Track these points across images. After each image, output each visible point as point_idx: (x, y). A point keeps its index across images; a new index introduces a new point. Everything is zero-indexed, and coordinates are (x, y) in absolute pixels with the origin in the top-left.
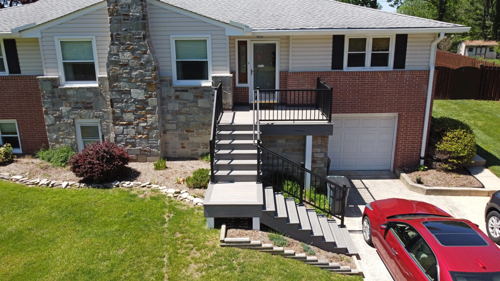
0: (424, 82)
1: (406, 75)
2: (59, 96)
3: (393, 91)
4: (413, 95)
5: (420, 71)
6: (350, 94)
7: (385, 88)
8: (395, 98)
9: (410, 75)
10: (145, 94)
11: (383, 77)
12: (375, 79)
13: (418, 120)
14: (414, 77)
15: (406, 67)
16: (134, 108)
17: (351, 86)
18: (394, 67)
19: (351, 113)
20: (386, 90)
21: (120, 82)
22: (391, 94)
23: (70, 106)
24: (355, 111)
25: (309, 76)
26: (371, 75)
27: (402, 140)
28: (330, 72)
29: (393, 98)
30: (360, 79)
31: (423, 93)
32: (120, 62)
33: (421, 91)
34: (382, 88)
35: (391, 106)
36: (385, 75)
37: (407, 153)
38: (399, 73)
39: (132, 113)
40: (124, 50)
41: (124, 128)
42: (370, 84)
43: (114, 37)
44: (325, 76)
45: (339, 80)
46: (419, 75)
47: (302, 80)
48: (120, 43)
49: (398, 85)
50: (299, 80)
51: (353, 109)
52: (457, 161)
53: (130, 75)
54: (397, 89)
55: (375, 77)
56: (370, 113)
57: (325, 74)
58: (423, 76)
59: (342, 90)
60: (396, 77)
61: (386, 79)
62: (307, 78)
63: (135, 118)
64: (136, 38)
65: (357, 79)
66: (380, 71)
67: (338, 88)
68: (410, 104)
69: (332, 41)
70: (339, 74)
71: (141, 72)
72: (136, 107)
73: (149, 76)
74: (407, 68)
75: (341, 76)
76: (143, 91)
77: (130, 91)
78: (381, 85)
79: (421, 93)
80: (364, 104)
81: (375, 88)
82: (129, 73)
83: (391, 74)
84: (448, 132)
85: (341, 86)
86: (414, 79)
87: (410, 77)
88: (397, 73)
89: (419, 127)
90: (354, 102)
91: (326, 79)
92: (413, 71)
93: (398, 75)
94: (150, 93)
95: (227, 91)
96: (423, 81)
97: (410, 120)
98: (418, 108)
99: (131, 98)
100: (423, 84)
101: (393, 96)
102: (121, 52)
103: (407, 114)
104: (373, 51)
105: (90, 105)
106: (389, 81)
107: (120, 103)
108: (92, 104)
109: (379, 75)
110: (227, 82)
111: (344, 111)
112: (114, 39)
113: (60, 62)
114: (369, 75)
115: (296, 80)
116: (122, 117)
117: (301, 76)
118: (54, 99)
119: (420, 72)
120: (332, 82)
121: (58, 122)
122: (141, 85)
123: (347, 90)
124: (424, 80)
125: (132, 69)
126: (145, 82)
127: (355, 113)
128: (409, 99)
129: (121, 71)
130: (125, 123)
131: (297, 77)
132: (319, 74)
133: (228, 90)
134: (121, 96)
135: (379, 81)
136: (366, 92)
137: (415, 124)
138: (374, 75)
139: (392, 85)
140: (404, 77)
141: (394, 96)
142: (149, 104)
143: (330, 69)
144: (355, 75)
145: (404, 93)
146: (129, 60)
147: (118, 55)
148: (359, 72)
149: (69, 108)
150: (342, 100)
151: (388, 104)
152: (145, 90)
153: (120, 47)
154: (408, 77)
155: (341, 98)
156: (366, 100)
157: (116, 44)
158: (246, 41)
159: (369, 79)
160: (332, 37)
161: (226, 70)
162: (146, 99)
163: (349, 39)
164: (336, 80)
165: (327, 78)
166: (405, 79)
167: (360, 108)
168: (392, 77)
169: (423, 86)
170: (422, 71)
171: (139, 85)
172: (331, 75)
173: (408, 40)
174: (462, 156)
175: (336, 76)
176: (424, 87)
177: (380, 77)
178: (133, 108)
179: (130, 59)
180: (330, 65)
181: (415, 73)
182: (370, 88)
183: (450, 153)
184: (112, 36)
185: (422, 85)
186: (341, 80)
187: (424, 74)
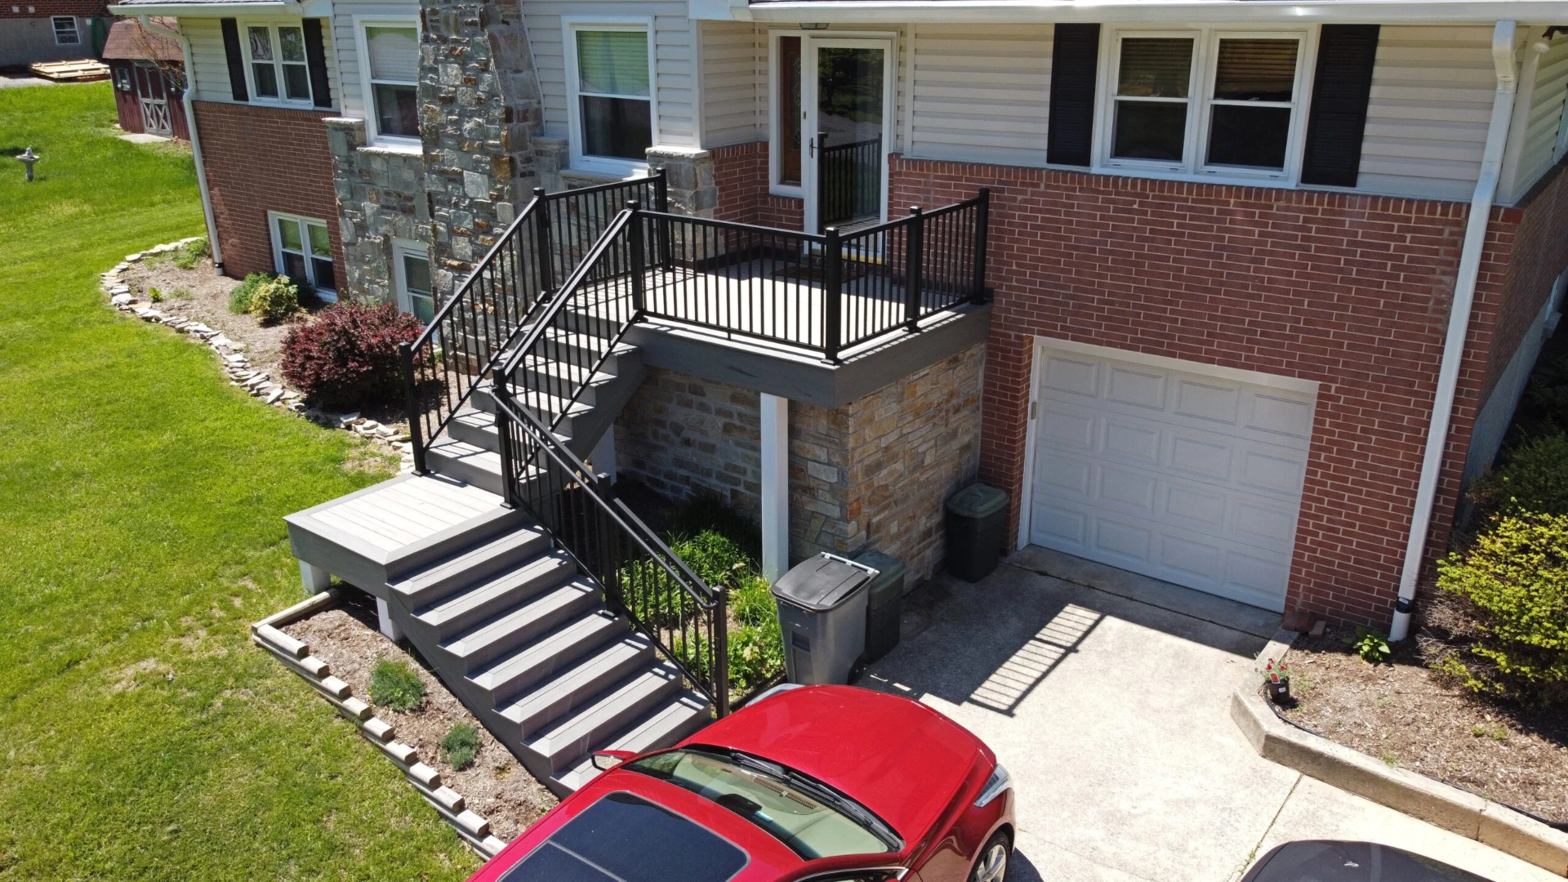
0: (1441, 256)
1: (1350, 215)
2: (360, 172)
3: (1289, 283)
4: (1381, 313)
5: (1422, 203)
6: (1108, 269)
7: (1253, 261)
8: (1295, 311)
9: (1371, 216)
10: (491, 188)
11: (1246, 214)
12: (1211, 220)
13: (1402, 428)
14: (1391, 228)
15: (1361, 179)
16: (471, 226)
17: (1111, 235)
18: (1307, 176)
19: (1110, 344)
20: (1256, 270)
21: (442, 147)
22: (1281, 291)
23: (377, 201)
24: (1125, 338)
25: (960, 179)
26: (1194, 201)
27: (1321, 501)
28: (1041, 170)
29: (1286, 310)
30: (1145, 213)
31: (1436, 311)
32: (440, 90)
33: (1427, 300)
34: (1239, 259)
35: (1274, 344)
36: (1254, 206)
37: (1340, 565)
38: (1321, 203)
39: (467, 239)
40: (446, 57)
41: (454, 278)
42: (1191, 236)
43: (428, 18)
44: (1015, 184)
45: (1064, 205)
46: (1418, 220)
47: (936, 192)
48: (439, 37)
49: (1311, 258)
50: (928, 192)
51: (1118, 329)
52: (1510, 661)
53: (460, 130)
54: (1309, 276)
55: (1211, 211)
56: (1182, 357)
57: (1016, 177)
58: (1440, 232)
59: (1076, 248)
60: (1306, 220)
61: (1257, 224)
62: (956, 186)
63: (474, 254)
64: (467, 24)
65: (1137, 212)
66: (1229, 188)
67: (1061, 238)
68: (1365, 349)
69: (1049, 46)
70: (1065, 182)
71: (479, 125)
72: (476, 224)
73: (495, 139)
74: (1366, 184)
75: (1074, 190)
76: (486, 177)
77: (461, 174)
78: (1235, 249)
79: (1424, 310)
80: (1159, 318)
81: (1209, 255)
82: (458, 124)
83: (1282, 203)
84: (1510, 516)
85: (1072, 231)
86: (1392, 238)
87: (1373, 226)
88: (1310, 201)
89: (1403, 464)
90: (1121, 304)
91: (1020, 197)
92: (1387, 200)
93: (1315, 211)
94: (499, 186)
95: (685, 205)
96: (1436, 252)
97: (1359, 421)
98: (1403, 373)
99: (465, 196)
100: (1439, 269)
101: (1286, 301)
102: (441, 62)
103: (1345, 391)
104: (1217, 95)
105: (410, 204)
106: (1273, 235)
107: (445, 206)
108: (414, 203)
109: (1228, 203)
110: (683, 172)
111: (1083, 331)
112: (429, 24)
113: (366, 81)
114: (1186, 200)
115: (918, 191)
116: (450, 246)
117: (936, 177)
118: (352, 179)
119: (1420, 210)
120: (1040, 211)
121: (360, 239)
122: (481, 162)
123: (1094, 250)
124: (1442, 249)
125: (465, 115)
126: (487, 154)
127: (1123, 347)
128: (1360, 329)
129: (442, 118)
130: (455, 263)
131: (923, 180)
132: (993, 175)
133: (687, 200)
134: (446, 188)
135: (1227, 230)
136: (1169, 268)
137: (1386, 443)
138: (1208, 202)
139: (1284, 255)
140: (1343, 223)
141: (1291, 302)
142: (499, 219)
143: (1040, 160)
144: (1127, 194)
145: (1340, 298)
146: (456, 87)
147: (435, 71)
148: (1144, 180)
149: (376, 206)
150: (1075, 289)
151: (1263, 334)
152: (490, 176)
153: (439, 49)
154: (1361, 225)
155: (1072, 280)
156: (1170, 303)
157: (434, 41)
158: (798, 39)
159: (1184, 217)
160: (1051, 32)
161: (690, 135)
162: (492, 204)
163: (1125, 41)
164: (1054, 204)
165: (1024, 193)
166: (1346, 233)
167: (1143, 333)
168: (1286, 218)
169: (1437, 277)
170: (1434, 203)
171: (478, 162)
172: (1037, 185)
173: (1381, 52)
174: (1538, 649)
175: (1057, 188)
176: (1440, 282)
177: (1230, 212)
178: (467, 225)
179: (457, 83)
180: (1044, 143)
181: (1397, 208)
182: (1189, 253)
183: (1483, 614)
184: (423, 15)
185: (1433, 271)
186: (1072, 206)
187: (1446, 223)
